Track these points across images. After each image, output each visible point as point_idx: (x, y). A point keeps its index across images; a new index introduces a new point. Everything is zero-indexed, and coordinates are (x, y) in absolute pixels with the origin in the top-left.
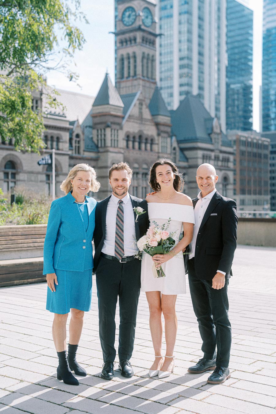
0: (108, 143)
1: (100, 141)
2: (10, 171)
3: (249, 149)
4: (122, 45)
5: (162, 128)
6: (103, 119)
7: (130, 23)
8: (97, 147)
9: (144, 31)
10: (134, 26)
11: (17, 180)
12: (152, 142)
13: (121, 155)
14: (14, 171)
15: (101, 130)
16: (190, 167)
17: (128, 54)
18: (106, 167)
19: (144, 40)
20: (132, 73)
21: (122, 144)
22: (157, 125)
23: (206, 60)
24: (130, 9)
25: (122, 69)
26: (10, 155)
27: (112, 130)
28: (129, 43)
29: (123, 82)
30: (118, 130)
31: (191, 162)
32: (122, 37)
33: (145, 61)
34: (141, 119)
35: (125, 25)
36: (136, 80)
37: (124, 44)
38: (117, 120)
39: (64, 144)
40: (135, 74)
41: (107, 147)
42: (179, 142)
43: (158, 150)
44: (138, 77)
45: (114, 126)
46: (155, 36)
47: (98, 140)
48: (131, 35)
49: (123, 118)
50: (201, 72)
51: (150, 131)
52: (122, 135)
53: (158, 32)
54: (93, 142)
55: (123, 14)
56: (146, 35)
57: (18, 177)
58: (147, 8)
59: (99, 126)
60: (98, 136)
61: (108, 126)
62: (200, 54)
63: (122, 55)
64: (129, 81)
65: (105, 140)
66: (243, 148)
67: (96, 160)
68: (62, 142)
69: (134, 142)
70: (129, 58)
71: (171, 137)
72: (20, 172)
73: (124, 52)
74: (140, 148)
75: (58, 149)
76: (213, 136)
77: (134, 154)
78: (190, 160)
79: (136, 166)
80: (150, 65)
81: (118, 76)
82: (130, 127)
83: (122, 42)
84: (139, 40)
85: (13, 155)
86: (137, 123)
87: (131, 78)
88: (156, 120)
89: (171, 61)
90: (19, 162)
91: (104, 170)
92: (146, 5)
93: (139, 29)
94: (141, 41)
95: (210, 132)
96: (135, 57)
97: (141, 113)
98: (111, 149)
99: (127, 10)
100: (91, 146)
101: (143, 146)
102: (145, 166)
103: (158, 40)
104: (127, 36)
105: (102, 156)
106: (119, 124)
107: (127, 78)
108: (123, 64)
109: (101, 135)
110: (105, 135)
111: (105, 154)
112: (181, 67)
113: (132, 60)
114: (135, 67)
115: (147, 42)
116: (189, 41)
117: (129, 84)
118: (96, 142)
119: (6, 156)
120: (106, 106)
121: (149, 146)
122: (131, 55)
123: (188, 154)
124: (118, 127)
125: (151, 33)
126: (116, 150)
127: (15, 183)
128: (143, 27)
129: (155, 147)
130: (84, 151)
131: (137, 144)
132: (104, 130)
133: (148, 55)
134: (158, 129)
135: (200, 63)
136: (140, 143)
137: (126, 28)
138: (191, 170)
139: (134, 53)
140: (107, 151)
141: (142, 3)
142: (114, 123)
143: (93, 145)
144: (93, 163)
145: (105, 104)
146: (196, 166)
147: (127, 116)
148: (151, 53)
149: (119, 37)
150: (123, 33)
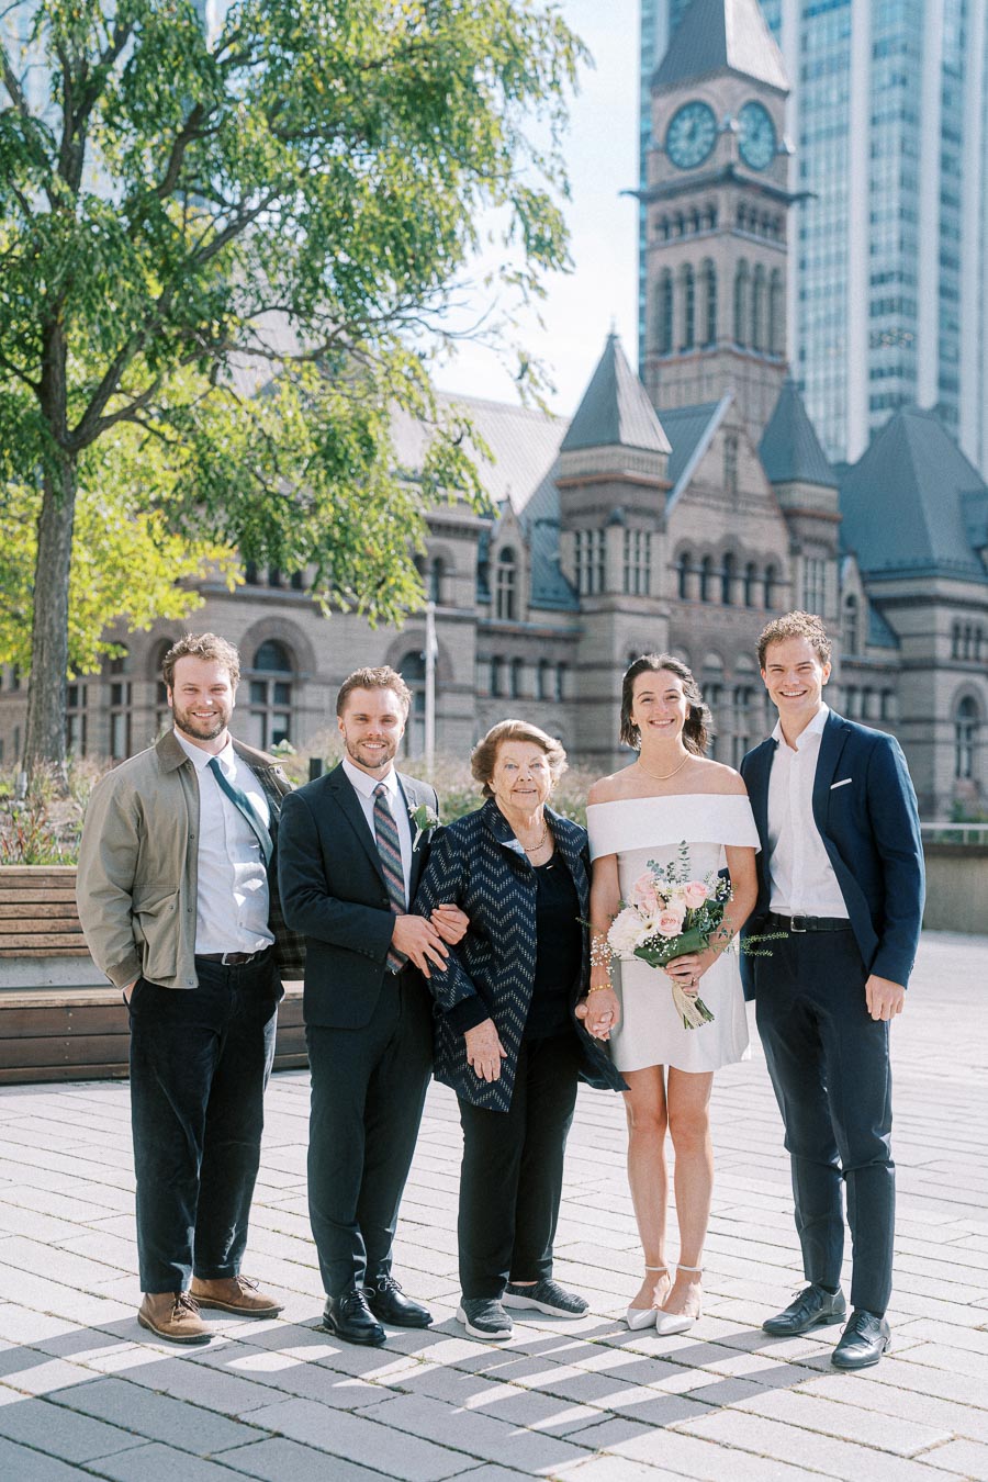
0: (616, 580)
1: (584, 573)
2: (272, 677)
4: (667, 236)
5: (806, 527)
6: (599, 496)
7: (697, 159)
8: (576, 593)
9: (743, 183)
10: (707, 167)
11: (297, 709)
12: (772, 577)
13: (661, 624)
14: (285, 677)
15: (590, 534)
16: (908, 667)
17: (687, 267)
18: (607, 666)
19: (745, 216)
20: (699, 334)
21: (666, 582)
22: (790, 515)
23: (969, 283)
24: (697, 110)
25: (667, 317)
26: (272, 619)
27: (627, 533)
28: (689, 227)
29: (669, 364)
30: (648, 536)
31: (911, 649)
32: (668, 207)
33: (748, 288)
34: (730, 493)
35: (679, 166)
36: (714, 356)
37: (674, 231)
38: (647, 499)
39: (459, 583)
40: (711, 336)
41: (612, 593)
42: (868, 577)
43: (793, 603)
44: (722, 344)
45: (635, 522)
46: (785, 199)
47: (578, 571)
48: (700, 199)
49: (669, 491)
50: (949, 325)
51: (765, 537)
52: (663, 552)
53: (793, 186)
54: (561, 574)
55: (671, 126)
56: (750, 198)
57: (298, 698)
58: (755, 105)
59: (582, 522)
60: (578, 553)
61: (616, 522)
62: (948, 261)
63: (667, 271)
64: (690, 360)
65: (602, 569)
67: (573, 638)
68: (452, 576)
69: (705, 576)
70: (689, 280)
71: (838, 558)
72: (306, 680)
73: (673, 258)
74: (726, 599)
75: (440, 601)
77: (707, 620)
79: (713, 660)
80: (764, 303)
81: (651, 344)
82: (696, 524)
83: (664, 226)
84: (725, 216)
85: (283, 620)
86: (717, 509)
87: (696, 351)
88: (785, 500)
89: (841, 289)
90: (303, 645)
91: (600, 675)
92: (753, 95)
93: (729, 177)
94: (733, 219)
95: (978, 541)
96: (710, 276)
97: (731, 474)
98: (624, 602)
99: (686, 113)
100: (556, 592)
101: (738, 590)
102: (744, 663)
103: (792, 216)
104: (684, 203)
105: (594, 628)
106: (655, 514)
107: (682, 350)
108: (668, 300)
109: (590, 552)
110: (602, 552)
111: (604, 618)
112: (877, 309)
113: (699, 289)
114: (711, 310)
115: (753, 222)
116: (908, 215)
117: (688, 371)
118: (572, 576)
119: (259, 623)
120: (607, 450)
121: (758, 590)
122: (698, 269)
123: (900, 619)
124: (648, 524)
125: (767, 192)
126: (642, 605)
127: (288, 716)
128: (740, 171)
129: (782, 595)
130: (530, 607)
131: (716, 585)
132: (602, 533)
133: (759, 267)
134: (792, 531)
135: (947, 292)
136: (727, 581)
137: (680, 175)
138: (910, 678)
139: (709, 262)
140: (612, 610)
141: (739, 87)
142: (636, 511)
143: (563, 586)
144: (559, 653)
145: (603, 444)
146: (931, 665)
147: (681, 486)
148: (769, 260)
149: (656, 208)
150: (671, 193)
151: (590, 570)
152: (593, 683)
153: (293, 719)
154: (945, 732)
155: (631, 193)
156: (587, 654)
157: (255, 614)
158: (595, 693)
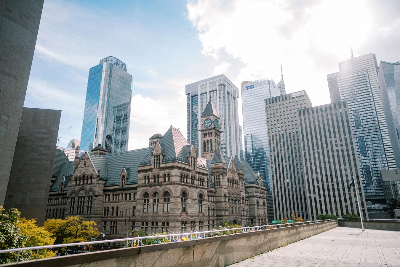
0: (221, 183)
1: (216, 182)
2: (184, 198)
4: (204, 136)
5: (241, 176)
6: (218, 170)
7: (209, 126)
8: (215, 185)
9: (215, 130)
10: (210, 127)
11: (187, 203)
12: (237, 183)
13: (227, 190)
14: (185, 198)
15: (217, 176)
16: (250, 197)
17: (208, 140)
18: (221, 196)
19: (215, 133)
20: (210, 150)
21: (227, 183)
22: (239, 174)
24: (208, 120)
25: (205, 147)
26: (184, 188)
27: (223, 176)
28: (208, 135)
29: (205, 154)
30: (225, 177)
32: (205, 132)
33: (216, 144)
34: (233, 171)
35: (206, 127)
36: (212, 153)
37: (205, 135)
38: (224, 171)
39: (205, 183)
40: (212, 150)
41: (221, 185)
43: (240, 188)
45: (224, 174)
46: (220, 132)
47: (215, 182)
48: (210, 131)
51: (237, 177)
52: (226, 179)
53: (221, 130)
54: (212, 182)
55: (204, 122)
57: (187, 201)
58: (216, 120)
59: (215, 174)
60: (215, 179)
61: (222, 174)
63: (205, 141)
65: (219, 181)
67: (215, 192)
68: (205, 182)
69: (231, 182)
70: (208, 142)
72: (188, 198)
73: (206, 139)
74: (233, 186)
75: (203, 186)
76: (258, 181)
77: (231, 190)
78: (249, 193)
79: (232, 196)
81: (203, 151)
82: (230, 175)
83: (204, 135)
85: (185, 188)
86: (231, 173)
87: (209, 152)
88: (238, 172)
90: (188, 193)
91: (220, 198)
92: (216, 118)
93: (213, 129)
94: (214, 134)
95: (256, 178)
96: (211, 142)
97: (233, 168)
98: (223, 187)
99: (207, 120)
100: (212, 185)
103: (222, 134)
104: (207, 132)
105: (218, 190)
107: (207, 152)
108: (205, 145)
109: (217, 179)
110: (219, 179)
111: (220, 189)
113: (210, 143)
114: (212, 146)
115: (216, 135)
117: (208, 155)
119: (182, 189)
120: (220, 163)
121: (236, 185)
123: (249, 190)
124: (225, 175)
125: (218, 131)
126: (225, 187)
127: (185, 204)
128: (215, 128)
129: (239, 186)
130: (210, 187)
131: (232, 184)
132: (219, 176)
133: (217, 141)
134: (239, 177)
137: (206, 128)
139: (211, 140)
141: (214, 117)
144: (214, 194)
146: (253, 197)
147: (228, 169)
148: (219, 140)
149: (203, 132)
150: (205, 130)
151: (217, 182)
152: (219, 199)
153: (186, 205)
154: (256, 206)
155: (200, 130)
156: (217, 194)
157: (182, 187)
158: (219, 200)
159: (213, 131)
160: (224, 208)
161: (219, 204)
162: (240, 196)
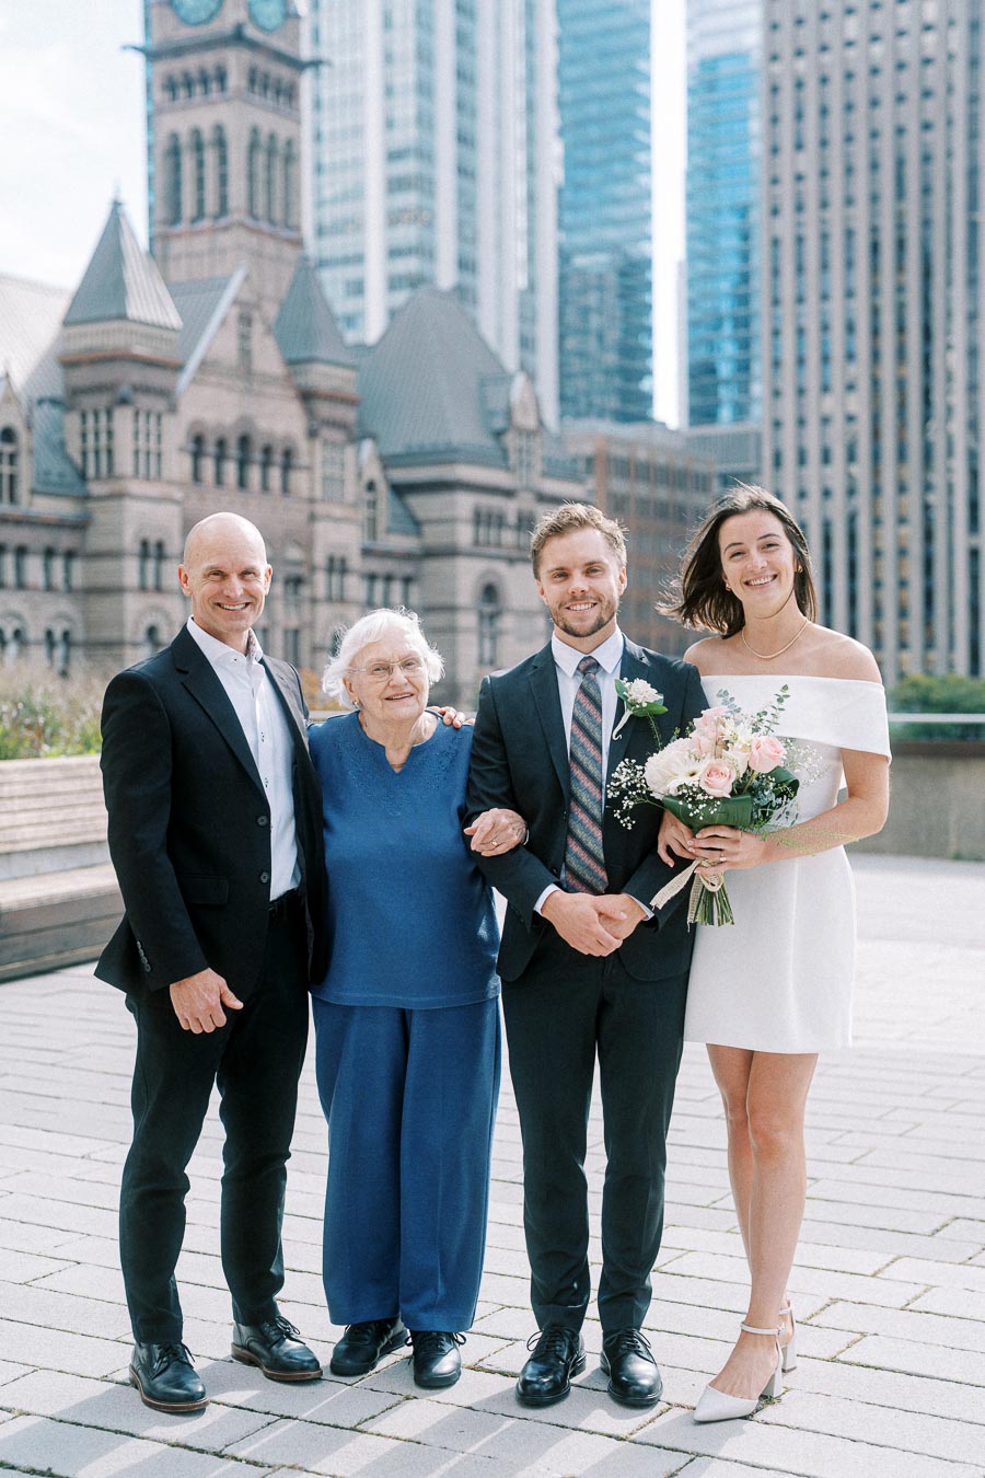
0: (124, 462)
1: (91, 457)
3: (642, 489)
4: (174, 97)
5: (325, 410)
6: (104, 374)
7: (203, 15)
8: (83, 476)
9: (253, 45)
10: (215, 25)
12: (289, 461)
13: (174, 509)
15: (96, 415)
16: (429, 554)
17: (196, 133)
18: (116, 554)
19: (255, 79)
20: (211, 205)
21: (178, 464)
22: (307, 397)
23: (485, 163)
25: (176, 186)
27: (137, 414)
28: (198, 89)
29: (179, 236)
30: (159, 417)
31: (433, 536)
32: (176, 66)
33: (261, 158)
34: (245, 373)
35: (185, 21)
36: (226, 229)
37: (182, 93)
38: (156, 378)
40: (223, 209)
41: (121, 478)
42: (387, 462)
43: (312, 489)
44: (234, 217)
45: (144, 402)
46: (298, 65)
47: (84, 454)
48: (209, 60)
49: (178, 368)
50: (466, 204)
51: (281, 420)
52: (175, 434)
53: (306, 52)
54: (68, 459)
56: (264, 64)
59: (88, 402)
60: (84, 436)
61: (124, 401)
62: (464, 139)
63: (174, 137)
64: (200, 232)
65: (110, 452)
66: (619, 486)
67: (81, 525)
69: (220, 458)
70: (198, 147)
71: (356, 441)
73: (181, 122)
74: (242, 482)
76: (511, 440)
78: (427, 529)
80: (278, 174)
81: (161, 213)
82: (209, 405)
83: (171, 86)
84: (236, 79)
86: (230, 389)
87: (206, 223)
88: (302, 381)
89: (357, 164)
91: (107, 565)
93: (238, 38)
94: (244, 83)
95: (499, 423)
96: (221, 143)
97: (245, 353)
98: (135, 487)
100: (61, 475)
101: (254, 474)
103: (306, 82)
104: (192, 63)
105: (101, 514)
106: (165, 393)
107: (194, 220)
108: (177, 168)
109: (97, 435)
110: (110, 434)
111: (113, 504)
112: (395, 185)
113: (210, 157)
114: (223, 180)
115: (265, 87)
116: (425, 89)
117: (201, 243)
118: (78, 458)
120: (115, 325)
121: (275, 474)
122: (208, 135)
123: (422, 505)
124: (159, 405)
125: (280, 57)
126: (153, 489)
128: (251, 32)
129: (299, 480)
130: (33, 492)
131: (231, 469)
132: (109, 413)
133: (272, 137)
134: (310, 414)
135: (465, 172)
136: (243, 464)
137: (184, 34)
138: (432, 566)
139: (219, 129)
140: (119, 496)
142: (146, 390)
143: (67, 469)
144: (66, 540)
145: (109, 318)
146: (451, 552)
147: (192, 364)
148: (283, 129)
149: (162, 67)
150: (178, 51)
151: (97, 453)
152: (103, 572)
154: (468, 620)
155: (136, 48)
156: (95, 541)
158: (102, 580)
159: (236, 62)
160: (135, 633)
161: (103, 606)
162: (307, 545)
